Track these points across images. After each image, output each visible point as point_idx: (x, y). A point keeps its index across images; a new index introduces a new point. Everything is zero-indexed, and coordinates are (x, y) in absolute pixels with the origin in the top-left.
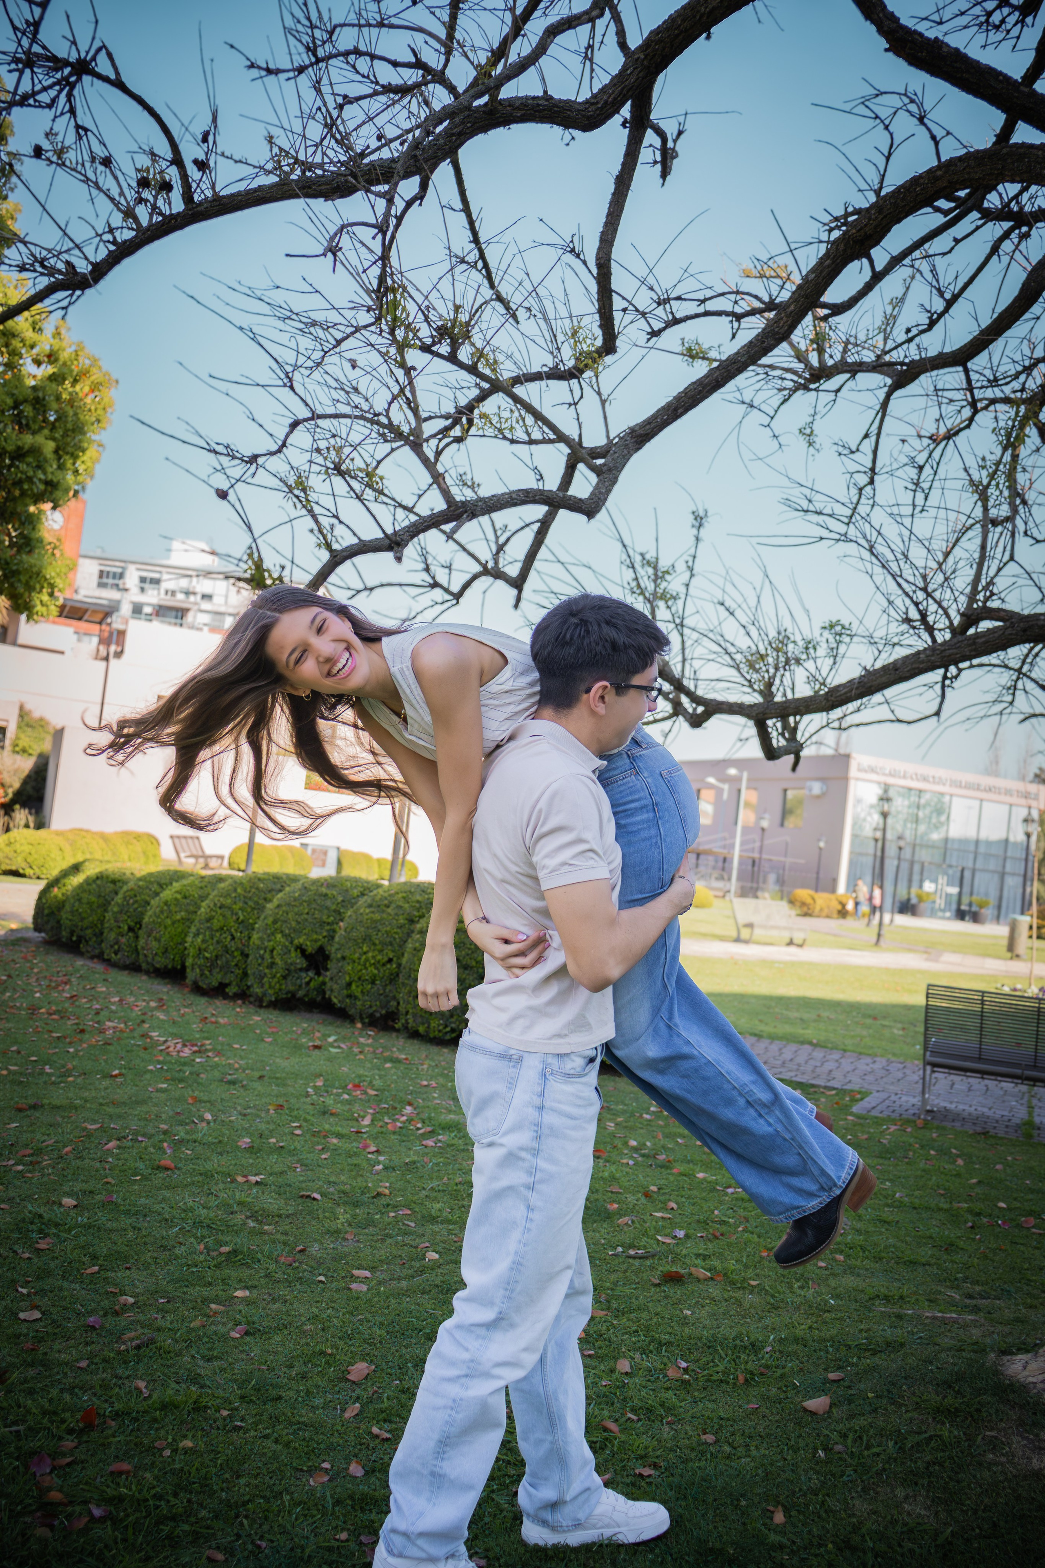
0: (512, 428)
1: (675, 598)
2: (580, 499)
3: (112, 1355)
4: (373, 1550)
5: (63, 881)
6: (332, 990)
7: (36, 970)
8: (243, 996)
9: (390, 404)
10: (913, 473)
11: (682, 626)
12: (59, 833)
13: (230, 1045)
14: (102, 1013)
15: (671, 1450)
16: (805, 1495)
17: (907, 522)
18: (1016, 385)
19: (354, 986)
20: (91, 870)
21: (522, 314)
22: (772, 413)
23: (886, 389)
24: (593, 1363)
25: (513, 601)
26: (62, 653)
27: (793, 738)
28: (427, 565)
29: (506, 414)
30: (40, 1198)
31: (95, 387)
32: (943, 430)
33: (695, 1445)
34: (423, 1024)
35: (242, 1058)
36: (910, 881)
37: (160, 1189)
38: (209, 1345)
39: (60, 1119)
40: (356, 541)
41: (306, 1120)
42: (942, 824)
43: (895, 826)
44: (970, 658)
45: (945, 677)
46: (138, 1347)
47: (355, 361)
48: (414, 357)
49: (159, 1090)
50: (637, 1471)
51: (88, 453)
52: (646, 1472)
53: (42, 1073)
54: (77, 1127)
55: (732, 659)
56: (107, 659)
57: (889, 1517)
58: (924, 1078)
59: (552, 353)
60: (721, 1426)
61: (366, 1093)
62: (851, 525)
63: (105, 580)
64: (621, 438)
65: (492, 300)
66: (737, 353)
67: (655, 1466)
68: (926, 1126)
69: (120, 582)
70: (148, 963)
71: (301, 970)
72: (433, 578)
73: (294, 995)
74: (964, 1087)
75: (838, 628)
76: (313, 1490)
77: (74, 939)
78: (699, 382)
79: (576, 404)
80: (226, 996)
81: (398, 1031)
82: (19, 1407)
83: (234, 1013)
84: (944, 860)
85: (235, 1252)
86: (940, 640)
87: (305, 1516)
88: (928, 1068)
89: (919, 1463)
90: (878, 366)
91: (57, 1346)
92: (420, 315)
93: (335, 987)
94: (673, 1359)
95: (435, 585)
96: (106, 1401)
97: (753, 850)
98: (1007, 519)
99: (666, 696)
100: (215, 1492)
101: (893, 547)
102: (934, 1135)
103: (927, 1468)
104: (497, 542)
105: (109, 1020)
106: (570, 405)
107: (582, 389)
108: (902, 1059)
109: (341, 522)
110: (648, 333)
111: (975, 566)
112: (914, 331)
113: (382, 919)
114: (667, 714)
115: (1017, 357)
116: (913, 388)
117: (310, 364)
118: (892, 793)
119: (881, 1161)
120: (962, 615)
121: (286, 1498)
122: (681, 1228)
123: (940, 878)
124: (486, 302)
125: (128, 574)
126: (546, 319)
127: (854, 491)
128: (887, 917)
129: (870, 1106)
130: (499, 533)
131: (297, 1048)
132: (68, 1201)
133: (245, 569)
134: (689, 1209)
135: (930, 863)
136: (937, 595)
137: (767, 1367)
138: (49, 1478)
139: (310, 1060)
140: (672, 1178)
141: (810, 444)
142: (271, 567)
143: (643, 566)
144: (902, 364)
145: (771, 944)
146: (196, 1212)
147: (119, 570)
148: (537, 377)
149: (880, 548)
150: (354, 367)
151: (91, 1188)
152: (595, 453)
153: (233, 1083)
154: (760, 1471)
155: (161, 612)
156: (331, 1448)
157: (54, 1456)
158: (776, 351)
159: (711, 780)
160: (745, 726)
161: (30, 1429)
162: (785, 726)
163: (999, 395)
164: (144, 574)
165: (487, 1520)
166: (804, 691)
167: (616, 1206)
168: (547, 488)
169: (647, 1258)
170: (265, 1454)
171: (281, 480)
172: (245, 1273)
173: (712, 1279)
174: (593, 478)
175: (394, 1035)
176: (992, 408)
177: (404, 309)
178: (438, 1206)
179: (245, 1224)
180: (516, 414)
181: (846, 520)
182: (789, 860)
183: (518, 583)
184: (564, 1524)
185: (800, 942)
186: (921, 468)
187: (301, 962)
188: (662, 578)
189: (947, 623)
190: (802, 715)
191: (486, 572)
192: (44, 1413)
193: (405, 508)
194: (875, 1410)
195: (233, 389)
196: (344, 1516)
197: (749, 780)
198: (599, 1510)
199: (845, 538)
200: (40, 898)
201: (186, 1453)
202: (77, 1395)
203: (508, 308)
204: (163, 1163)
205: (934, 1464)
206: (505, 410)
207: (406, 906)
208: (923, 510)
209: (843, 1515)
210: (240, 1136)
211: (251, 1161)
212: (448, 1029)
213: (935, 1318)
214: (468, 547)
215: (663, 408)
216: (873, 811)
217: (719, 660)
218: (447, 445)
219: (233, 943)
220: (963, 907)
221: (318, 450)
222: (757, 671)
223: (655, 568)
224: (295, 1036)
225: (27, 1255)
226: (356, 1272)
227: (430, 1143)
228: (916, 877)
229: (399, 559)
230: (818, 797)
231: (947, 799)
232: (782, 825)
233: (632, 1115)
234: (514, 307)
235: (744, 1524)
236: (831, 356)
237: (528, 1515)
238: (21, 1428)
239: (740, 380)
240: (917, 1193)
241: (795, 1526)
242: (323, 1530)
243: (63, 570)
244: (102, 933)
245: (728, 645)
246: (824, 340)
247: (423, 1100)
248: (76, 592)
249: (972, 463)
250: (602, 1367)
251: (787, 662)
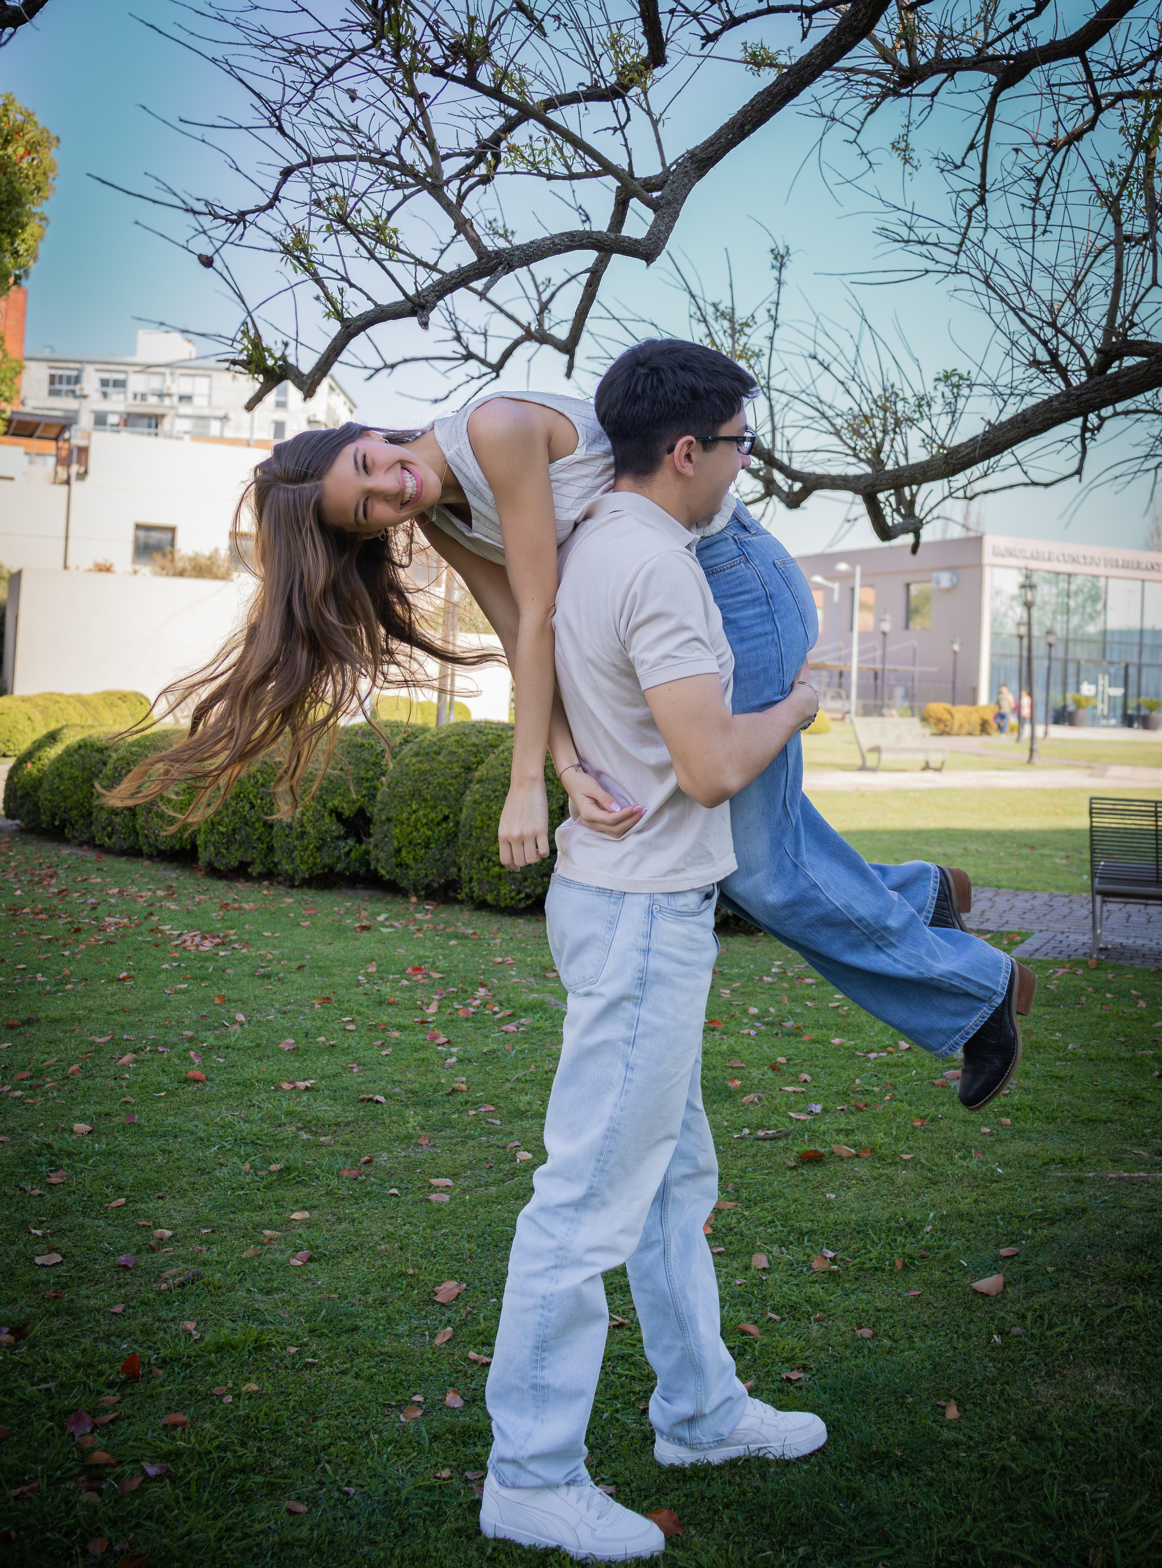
0: (548, 161)
1: (758, 355)
2: (636, 240)
3: (151, 1296)
4: (482, 1486)
5: (37, 754)
6: (378, 860)
7: (13, 864)
8: (270, 875)
9: (400, 140)
10: (1029, 187)
11: (769, 388)
12: (24, 700)
13: (259, 934)
14: (100, 908)
15: (822, 1349)
16: (981, 1385)
17: (1028, 247)
18: (1143, 74)
19: (404, 853)
20: (71, 738)
21: (549, 24)
22: (857, 126)
23: (991, 89)
24: (724, 1261)
25: (564, 370)
26: (12, 479)
27: (910, 513)
28: (458, 333)
29: (539, 145)
30: (46, 1126)
31: (32, 148)
32: (1062, 135)
33: (849, 1342)
34: (491, 891)
35: (275, 947)
36: (1065, 685)
37: (190, 1105)
38: (267, 1276)
39: (61, 1035)
40: (371, 306)
41: (359, 1013)
42: (1098, 613)
43: (1042, 619)
44: (1113, 402)
45: (1084, 429)
46: (182, 1285)
47: (354, 91)
48: (425, 82)
49: (177, 992)
50: (784, 1376)
51: (29, 230)
52: (794, 1375)
53: (33, 982)
54: (82, 1042)
55: (833, 425)
56: (68, 482)
57: (1079, 1401)
58: (1093, 912)
59: (589, 68)
60: (879, 1318)
61: (429, 977)
62: (962, 254)
63: (57, 387)
64: (679, 165)
65: (512, 9)
66: (810, 54)
67: (805, 1368)
68: (1099, 966)
69: (77, 388)
70: (150, 846)
71: (338, 838)
72: (466, 348)
73: (331, 869)
74: (1143, 920)
75: (955, 379)
76: (404, 1429)
77: (57, 823)
78: (768, 91)
79: (622, 128)
80: (248, 878)
81: (461, 902)
82: (47, 1362)
83: (260, 896)
84: (1104, 656)
85: (288, 1169)
86: (1075, 382)
87: (398, 1455)
88: (1098, 898)
89: (1111, 1339)
90: (979, 62)
91: (84, 1292)
92: (428, 31)
93: (382, 855)
94: (817, 1249)
95: (469, 356)
96: (150, 1348)
97: (873, 660)
98: (1145, 237)
99: (754, 473)
100: (290, 1437)
101: (1013, 276)
102: (1110, 976)
103: (1120, 1344)
104: (539, 300)
105: (109, 915)
106: (615, 130)
107: (627, 109)
108: (1066, 892)
109: (352, 285)
110: (702, 38)
111: (1110, 293)
112: (1020, 17)
113: (432, 769)
114: (758, 495)
115: (1144, 42)
116: (1023, 86)
117: (299, 98)
118: (1035, 579)
119: (1049, 1010)
120: (1098, 351)
121: (374, 1437)
122: (818, 1102)
123: (1100, 677)
124: (505, 12)
125: (85, 377)
126: (580, 28)
127: (962, 214)
128: (1040, 730)
129: (1032, 948)
130: (541, 288)
131: (341, 931)
132: (81, 1127)
133: (241, 350)
134: (825, 1080)
135: (1088, 661)
136: (1068, 330)
137: (928, 1248)
138: (90, 1438)
139: (358, 944)
140: (802, 1047)
141: (906, 161)
142: (271, 345)
143: (716, 319)
144: (1008, 57)
145: (904, 770)
146: (237, 1128)
147: (75, 373)
148: (572, 99)
149: (998, 280)
150: (353, 99)
151: (106, 1110)
152: (650, 185)
153: (267, 976)
154: (927, 1364)
155: (130, 421)
156: (422, 1378)
157: (95, 1412)
158: (856, 51)
159: (818, 579)
160: (853, 503)
161: (62, 1385)
162: (900, 500)
163: (1127, 88)
164: (106, 376)
165: (612, 1442)
166: (919, 455)
167: (738, 1083)
168: (595, 229)
169: (779, 1138)
170: (345, 1391)
171: (275, 239)
172: (302, 1192)
173: (857, 1156)
174: (649, 215)
175: (457, 907)
176: (1119, 105)
177: (409, 25)
178: (527, 1098)
179: (296, 1137)
180: (552, 144)
181: (955, 249)
182: (918, 669)
183: (568, 347)
184: (705, 1440)
185: (938, 765)
186: (1039, 181)
187: (337, 829)
188: (741, 331)
189: (1083, 364)
190: (919, 484)
191: (528, 336)
192: (78, 1367)
193: (425, 265)
194: (1056, 1286)
195: (210, 135)
196: (445, 1451)
197: (863, 575)
198: (744, 1424)
199: (957, 270)
200: (10, 778)
201: (250, 1398)
202: (114, 1343)
203: (530, 16)
204: (191, 1074)
205: (1128, 1338)
206: (538, 140)
207: (461, 751)
208: (1045, 231)
209: (1026, 1403)
210: (282, 1037)
211: (297, 1064)
212: (522, 895)
213: (1121, 1179)
214: (505, 307)
215: (727, 125)
216: (1015, 603)
217: (816, 426)
218: (471, 188)
219: (252, 813)
220: (1130, 712)
221: (318, 203)
222: (862, 437)
223: (731, 320)
224: (338, 918)
225: (38, 1192)
226: (434, 1181)
227: (511, 1028)
228: (1072, 680)
229: (425, 325)
230: (948, 590)
231: (1102, 582)
232: (907, 627)
233: (750, 978)
234: (539, 16)
235: (912, 1423)
236: (923, 54)
237: (662, 1433)
238: (51, 1385)
239: (816, 88)
240: (1092, 1042)
241: (970, 1420)
242: (420, 1469)
243: (9, 375)
244: (90, 814)
245: (826, 409)
246: (913, 35)
247: (499, 979)
248: (23, 403)
249: (1098, 170)
250: (735, 1264)
251: (898, 423)
